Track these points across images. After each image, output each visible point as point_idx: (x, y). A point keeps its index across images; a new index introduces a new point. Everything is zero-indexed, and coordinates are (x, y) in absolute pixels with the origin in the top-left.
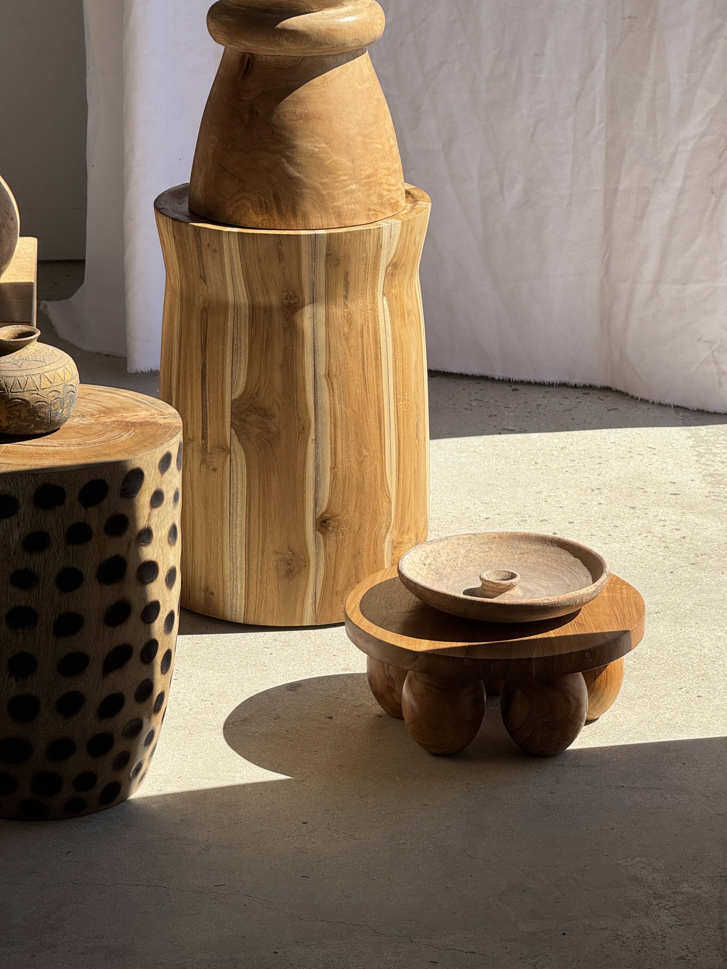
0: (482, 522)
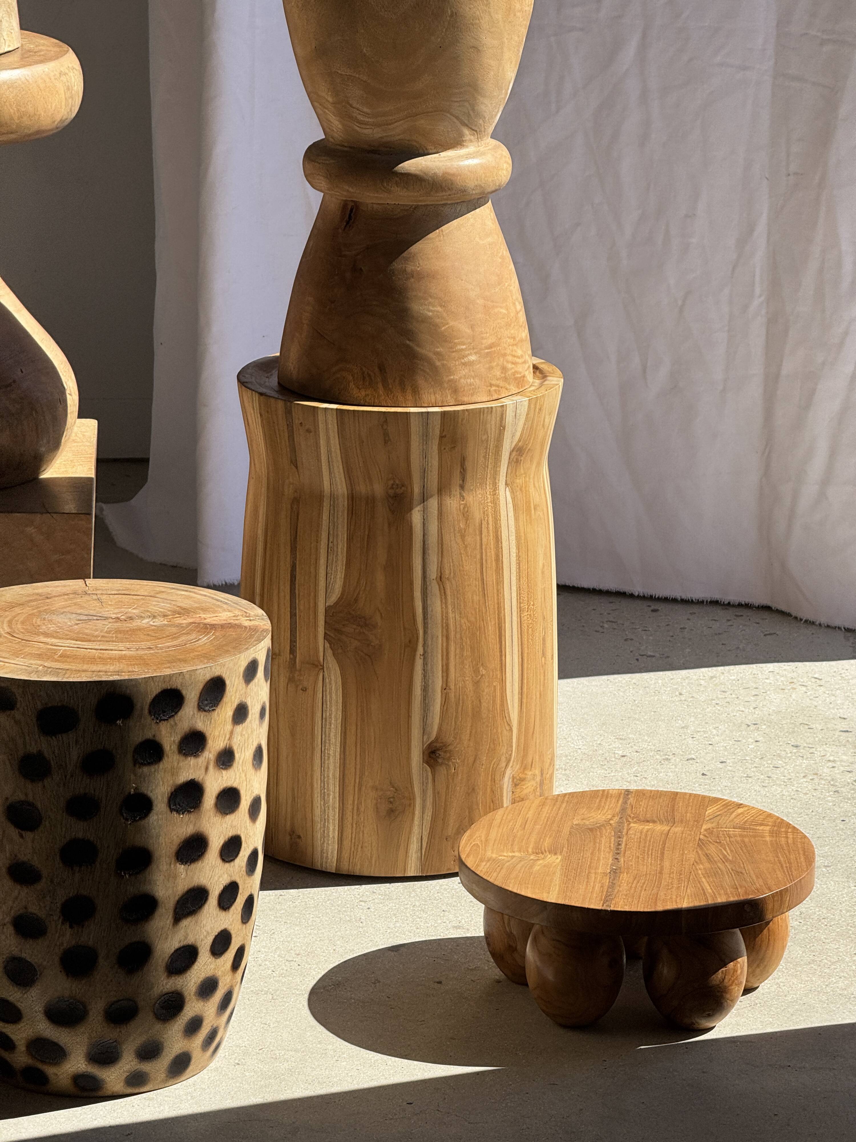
0: (617, 761)
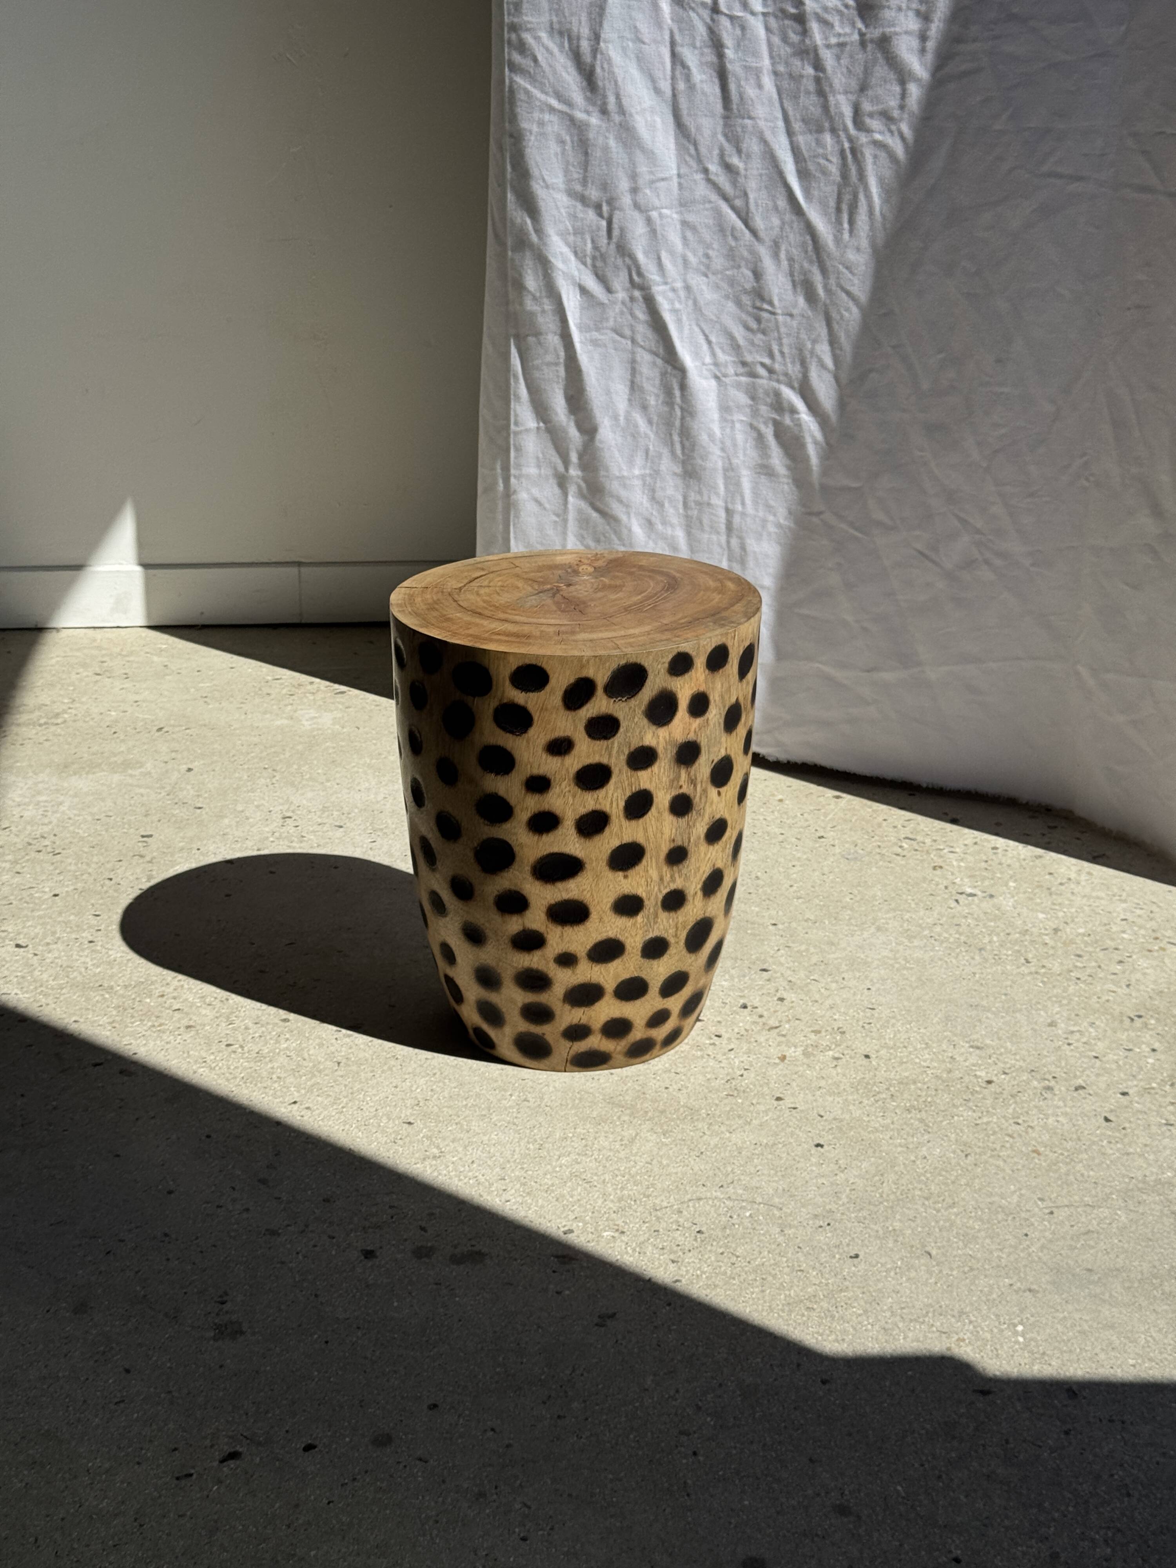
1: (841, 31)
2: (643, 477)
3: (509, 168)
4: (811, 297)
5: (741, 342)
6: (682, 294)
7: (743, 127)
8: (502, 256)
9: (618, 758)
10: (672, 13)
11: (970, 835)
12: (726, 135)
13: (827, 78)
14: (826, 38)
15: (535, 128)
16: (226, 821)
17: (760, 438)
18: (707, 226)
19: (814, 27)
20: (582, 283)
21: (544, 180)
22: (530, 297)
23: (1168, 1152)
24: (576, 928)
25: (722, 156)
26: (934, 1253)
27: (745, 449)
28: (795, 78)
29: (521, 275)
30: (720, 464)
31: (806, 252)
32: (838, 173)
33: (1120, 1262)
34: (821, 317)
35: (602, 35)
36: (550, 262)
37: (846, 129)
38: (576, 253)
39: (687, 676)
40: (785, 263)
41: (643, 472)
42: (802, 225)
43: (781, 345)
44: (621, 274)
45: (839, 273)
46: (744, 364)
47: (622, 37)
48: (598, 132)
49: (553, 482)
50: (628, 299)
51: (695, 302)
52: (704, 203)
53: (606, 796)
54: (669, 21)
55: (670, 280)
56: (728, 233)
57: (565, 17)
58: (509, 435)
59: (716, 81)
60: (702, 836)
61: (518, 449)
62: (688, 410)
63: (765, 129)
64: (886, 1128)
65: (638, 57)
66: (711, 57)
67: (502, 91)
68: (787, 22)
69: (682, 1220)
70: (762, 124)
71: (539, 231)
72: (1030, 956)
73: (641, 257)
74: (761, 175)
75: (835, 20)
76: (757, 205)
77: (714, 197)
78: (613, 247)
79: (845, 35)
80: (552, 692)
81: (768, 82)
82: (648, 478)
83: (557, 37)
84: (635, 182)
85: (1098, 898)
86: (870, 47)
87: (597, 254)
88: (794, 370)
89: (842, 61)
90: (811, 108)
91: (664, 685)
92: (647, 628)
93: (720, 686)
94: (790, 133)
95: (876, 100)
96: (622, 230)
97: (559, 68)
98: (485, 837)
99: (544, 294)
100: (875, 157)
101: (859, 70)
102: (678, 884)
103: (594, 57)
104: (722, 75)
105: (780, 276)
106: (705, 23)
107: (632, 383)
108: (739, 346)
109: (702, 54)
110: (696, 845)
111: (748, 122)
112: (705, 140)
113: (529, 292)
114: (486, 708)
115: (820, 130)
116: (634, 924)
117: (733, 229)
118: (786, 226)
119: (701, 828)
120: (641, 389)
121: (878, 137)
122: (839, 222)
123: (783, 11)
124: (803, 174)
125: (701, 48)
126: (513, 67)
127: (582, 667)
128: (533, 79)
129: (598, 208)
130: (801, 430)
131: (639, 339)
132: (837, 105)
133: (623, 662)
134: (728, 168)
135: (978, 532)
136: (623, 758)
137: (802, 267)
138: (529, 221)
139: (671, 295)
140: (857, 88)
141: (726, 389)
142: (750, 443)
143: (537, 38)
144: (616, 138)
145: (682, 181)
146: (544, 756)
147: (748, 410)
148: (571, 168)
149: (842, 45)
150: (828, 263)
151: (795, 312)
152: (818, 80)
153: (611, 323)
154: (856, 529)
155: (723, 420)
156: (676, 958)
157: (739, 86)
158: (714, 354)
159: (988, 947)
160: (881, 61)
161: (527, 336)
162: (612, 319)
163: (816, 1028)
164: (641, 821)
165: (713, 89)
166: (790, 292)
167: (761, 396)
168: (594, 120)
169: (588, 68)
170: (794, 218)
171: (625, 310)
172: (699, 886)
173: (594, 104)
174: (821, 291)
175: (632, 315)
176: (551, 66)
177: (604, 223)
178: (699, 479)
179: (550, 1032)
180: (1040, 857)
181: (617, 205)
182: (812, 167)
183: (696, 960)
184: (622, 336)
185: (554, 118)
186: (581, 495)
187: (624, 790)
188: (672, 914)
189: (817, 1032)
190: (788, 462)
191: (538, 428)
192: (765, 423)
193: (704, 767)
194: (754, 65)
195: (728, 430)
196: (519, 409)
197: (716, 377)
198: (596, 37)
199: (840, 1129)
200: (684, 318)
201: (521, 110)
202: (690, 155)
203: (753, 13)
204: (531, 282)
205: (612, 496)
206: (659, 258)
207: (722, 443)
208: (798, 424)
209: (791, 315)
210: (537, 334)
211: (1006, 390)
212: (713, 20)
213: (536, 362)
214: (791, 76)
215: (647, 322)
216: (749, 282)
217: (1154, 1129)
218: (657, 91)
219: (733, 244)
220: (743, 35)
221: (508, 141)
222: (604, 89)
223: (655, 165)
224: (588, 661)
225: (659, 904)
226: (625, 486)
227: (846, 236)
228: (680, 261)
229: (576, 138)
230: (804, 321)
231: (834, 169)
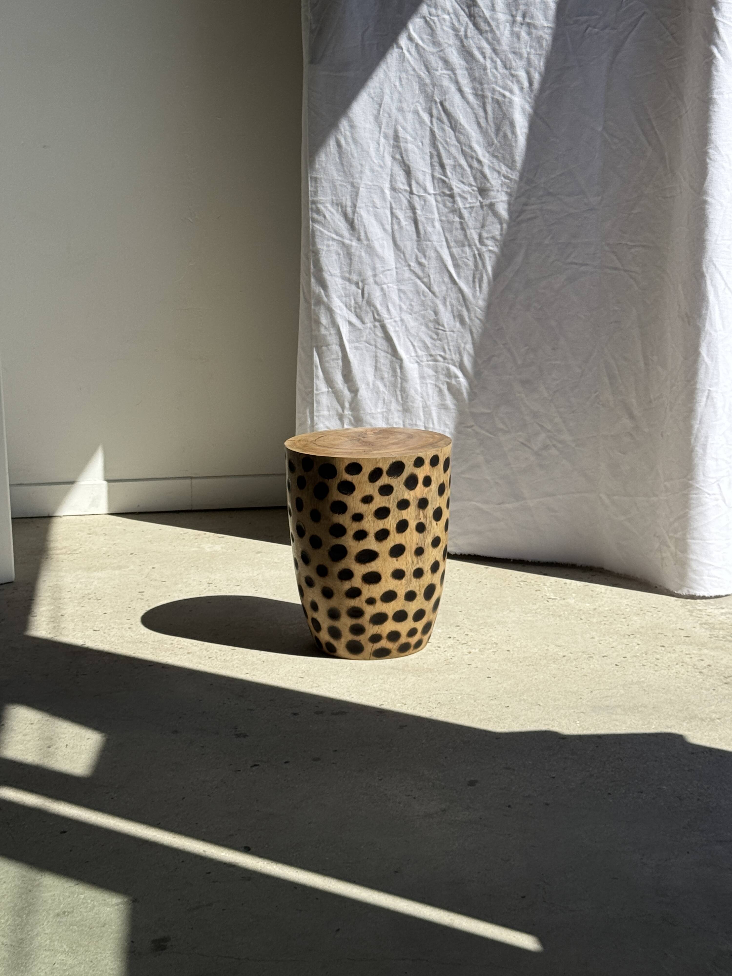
1: (471, 201)
2: (382, 413)
3: (312, 267)
4: (462, 322)
5: (429, 345)
6: (400, 323)
7: (427, 245)
8: (309, 308)
9: (393, 504)
10: (390, 194)
11: (553, 579)
12: (418, 249)
13: (466, 223)
14: (464, 205)
15: (325, 248)
16: (180, 586)
17: (440, 391)
18: (411, 291)
19: (458, 199)
20: (350, 320)
21: (330, 272)
22: (323, 327)
23: (642, 673)
24: (375, 585)
25: (417, 258)
26: (541, 704)
27: (433, 397)
28: (451, 223)
29: (319, 317)
30: (421, 405)
31: (459, 302)
32: (473, 265)
33: (621, 704)
34: (468, 332)
35: (358, 205)
36: (333, 310)
37: (476, 245)
38: (346, 306)
39: (422, 468)
40: (449, 307)
41: (382, 410)
42: (457, 289)
43: (449, 346)
44: (369, 314)
45: (475, 310)
46: (431, 355)
47: (367, 206)
48: (356, 249)
49: (336, 418)
50: (372, 327)
51: (406, 327)
52: (409, 280)
53: (388, 523)
54: (389, 198)
55: (393, 317)
56: (421, 294)
57: (339, 197)
58: (313, 396)
59: (413, 225)
60: (430, 544)
61: (318, 402)
62: (404, 379)
63: (437, 246)
64: (519, 671)
65: (375, 215)
66: (410, 214)
67: (308, 231)
68: (446, 198)
69: (431, 700)
70: (435, 243)
71: (327, 296)
72: (582, 617)
73: (379, 307)
74: (436, 267)
75: (468, 196)
76: (434, 281)
77: (413, 277)
78: (365, 302)
79: (473, 203)
80: (364, 474)
81: (438, 225)
82: (385, 413)
83: (335, 207)
84: (375, 272)
85: (615, 598)
86: (485, 208)
87: (357, 306)
88: (456, 357)
89: (472, 215)
90: (459, 236)
91: (412, 471)
92: (403, 449)
93: (435, 474)
94: (449, 247)
95: (489, 232)
96: (369, 294)
97: (337, 221)
98: (334, 544)
99: (330, 326)
100: (490, 257)
101: (481, 218)
102: (420, 565)
103: (354, 215)
104: (416, 222)
105: (447, 313)
106: (406, 198)
107: (376, 367)
108: (428, 347)
109: (406, 213)
110: (428, 547)
111: (428, 243)
112: (408, 252)
113: (323, 325)
114: (334, 484)
115: (463, 246)
116: (401, 584)
117: (423, 292)
118: (450, 291)
119: (429, 540)
120: (380, 370)
121: (491, 248)
122: (474, 287)
123: (443, 193)
124: (456, 266)
125: (405, 210)
126: (314, 221)
127: (377, 463)
128: (323, 226)
129: (357, 284)
130: (461, 386)
131: (379, 345)
132: (471, 234)
133: (394, 461)
134: (420, 264)
135: (549, 431)
136: (395, 504)
137: (457, 309)
138: (322, 291)
139: (394, 324)
140: (480, 226)
141: (422, 368)
142: (436, 394)
143: (326, 207)
144: (365, 251)
145: (398, 271)
146: (360, 504)
147: (434, 378)
148: (343, 266)
149: (472, 208)
150: (470, 306)
151: (455, 330)
152: (461, 223)
153: (364, 338)
154: (490, 433)
155: (422, 383)
156: (420, 601)
157: (424, 227)
158: (416, 352)
159: (563, 615)
160: (491, 214)
161: (322, 346)
162: (365, 337)
163: (484, 643)
164: (404, 534)
165: (411, 228)
166: (452, 321)
167: (440, 370)
168: (354, 244)
169: (351, 220)
170: (453, 286)
171: (371, 332)
172: (429, 567)
173: (354, 236)
174: (467, 320)
175: (375, 334)
176: (332, 219)
177: (360, 291)
178: (411, 413)
179: (363, 639)
180: (587, 585)
181: (366, 282)
182: (460, 263)
183: (429, 604)
184: (371, 345)
185: (334, 243)
186: (351, 423)
187: (396, 519)
188: (418, 580)
189: (484, 644)
190: (455, 402)
191: (328, 391)
192: (443, 384)
193: (430, 510)
194: (431, 217)
195: (424, 388)
196: (318, 382)
197: (418, 362)
198: (355, 206)
199: (498, 672)
200: (401, 335)
201: (318, 240)
202: (402, 259)
203: (429, 194)
204: (324, 320)
205: (367, 423)
206: (388, 307)
207: (422, 394)
208: (459, 383)
209: (453, 331)
210: (327, 345)
211: (558, 362)
212: (410, 197)
213: (327, 359)
214: (448, 222)
215: (382, 337)
216: (432, 317)
217: (637, 667)
218: (384, 230)
219: (423, 299)
220: (425, 204)
221: (311, 254)
222: (359, 229)
223: (385, 264)
224: (379, 460)
225: (412, 574)
226: (373, 418)
227: (478, 293)
228: (398, 308)
229: (345, 252)
230: (460, 334)
231: (471, 263)
